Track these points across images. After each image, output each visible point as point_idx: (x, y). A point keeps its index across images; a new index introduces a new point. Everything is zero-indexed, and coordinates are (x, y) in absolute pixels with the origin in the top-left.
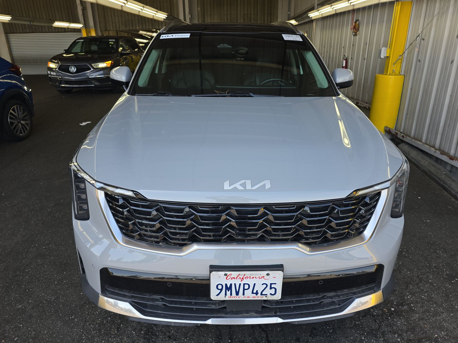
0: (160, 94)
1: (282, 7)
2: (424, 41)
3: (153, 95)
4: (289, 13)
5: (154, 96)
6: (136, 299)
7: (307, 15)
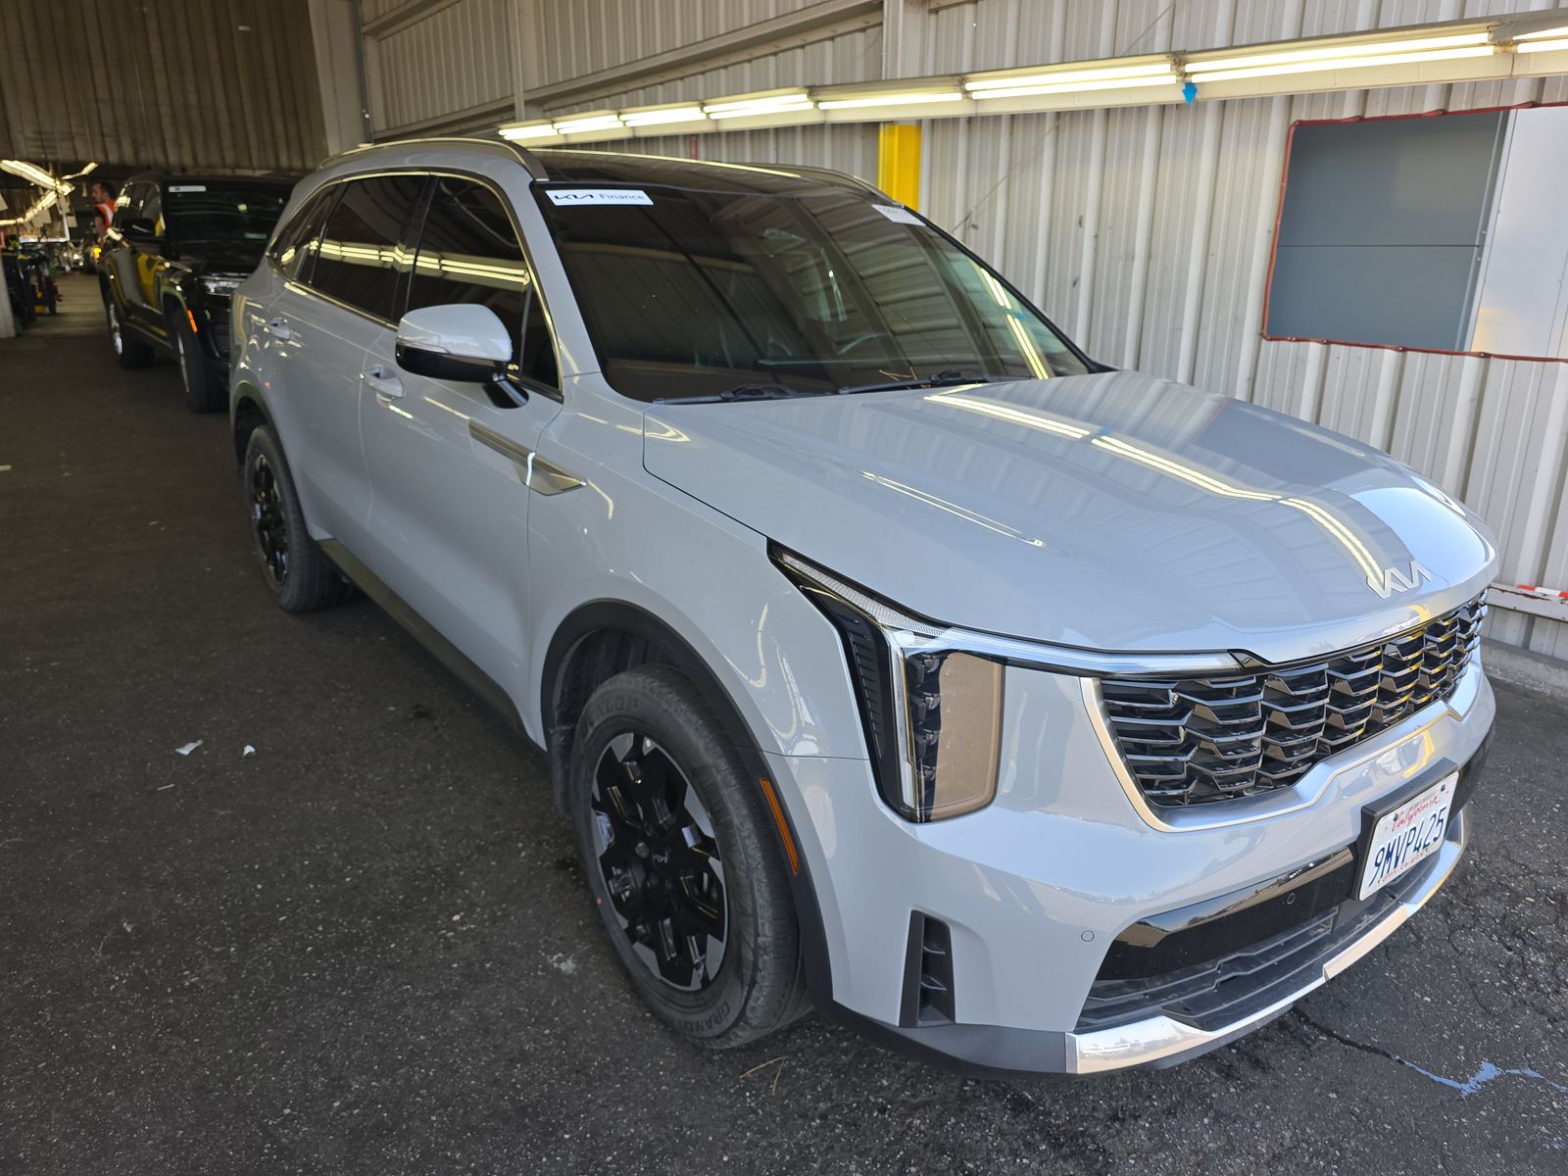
0: (750, 392)
1: (335, 92)
2: (979, 231)
3: (719, 398)
4: (367, 116)
5: (725, 400)
6: (1170, 997)
7: (494, 129)
